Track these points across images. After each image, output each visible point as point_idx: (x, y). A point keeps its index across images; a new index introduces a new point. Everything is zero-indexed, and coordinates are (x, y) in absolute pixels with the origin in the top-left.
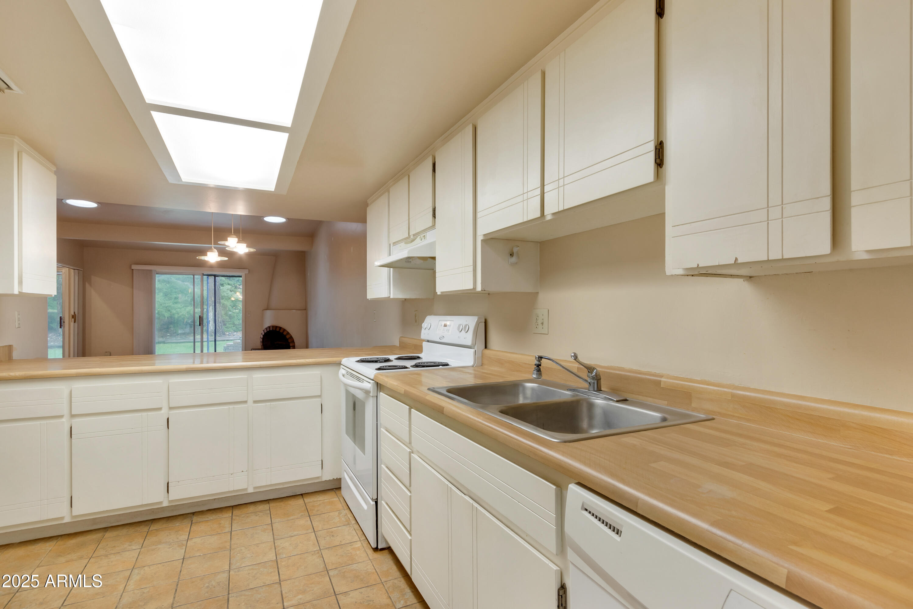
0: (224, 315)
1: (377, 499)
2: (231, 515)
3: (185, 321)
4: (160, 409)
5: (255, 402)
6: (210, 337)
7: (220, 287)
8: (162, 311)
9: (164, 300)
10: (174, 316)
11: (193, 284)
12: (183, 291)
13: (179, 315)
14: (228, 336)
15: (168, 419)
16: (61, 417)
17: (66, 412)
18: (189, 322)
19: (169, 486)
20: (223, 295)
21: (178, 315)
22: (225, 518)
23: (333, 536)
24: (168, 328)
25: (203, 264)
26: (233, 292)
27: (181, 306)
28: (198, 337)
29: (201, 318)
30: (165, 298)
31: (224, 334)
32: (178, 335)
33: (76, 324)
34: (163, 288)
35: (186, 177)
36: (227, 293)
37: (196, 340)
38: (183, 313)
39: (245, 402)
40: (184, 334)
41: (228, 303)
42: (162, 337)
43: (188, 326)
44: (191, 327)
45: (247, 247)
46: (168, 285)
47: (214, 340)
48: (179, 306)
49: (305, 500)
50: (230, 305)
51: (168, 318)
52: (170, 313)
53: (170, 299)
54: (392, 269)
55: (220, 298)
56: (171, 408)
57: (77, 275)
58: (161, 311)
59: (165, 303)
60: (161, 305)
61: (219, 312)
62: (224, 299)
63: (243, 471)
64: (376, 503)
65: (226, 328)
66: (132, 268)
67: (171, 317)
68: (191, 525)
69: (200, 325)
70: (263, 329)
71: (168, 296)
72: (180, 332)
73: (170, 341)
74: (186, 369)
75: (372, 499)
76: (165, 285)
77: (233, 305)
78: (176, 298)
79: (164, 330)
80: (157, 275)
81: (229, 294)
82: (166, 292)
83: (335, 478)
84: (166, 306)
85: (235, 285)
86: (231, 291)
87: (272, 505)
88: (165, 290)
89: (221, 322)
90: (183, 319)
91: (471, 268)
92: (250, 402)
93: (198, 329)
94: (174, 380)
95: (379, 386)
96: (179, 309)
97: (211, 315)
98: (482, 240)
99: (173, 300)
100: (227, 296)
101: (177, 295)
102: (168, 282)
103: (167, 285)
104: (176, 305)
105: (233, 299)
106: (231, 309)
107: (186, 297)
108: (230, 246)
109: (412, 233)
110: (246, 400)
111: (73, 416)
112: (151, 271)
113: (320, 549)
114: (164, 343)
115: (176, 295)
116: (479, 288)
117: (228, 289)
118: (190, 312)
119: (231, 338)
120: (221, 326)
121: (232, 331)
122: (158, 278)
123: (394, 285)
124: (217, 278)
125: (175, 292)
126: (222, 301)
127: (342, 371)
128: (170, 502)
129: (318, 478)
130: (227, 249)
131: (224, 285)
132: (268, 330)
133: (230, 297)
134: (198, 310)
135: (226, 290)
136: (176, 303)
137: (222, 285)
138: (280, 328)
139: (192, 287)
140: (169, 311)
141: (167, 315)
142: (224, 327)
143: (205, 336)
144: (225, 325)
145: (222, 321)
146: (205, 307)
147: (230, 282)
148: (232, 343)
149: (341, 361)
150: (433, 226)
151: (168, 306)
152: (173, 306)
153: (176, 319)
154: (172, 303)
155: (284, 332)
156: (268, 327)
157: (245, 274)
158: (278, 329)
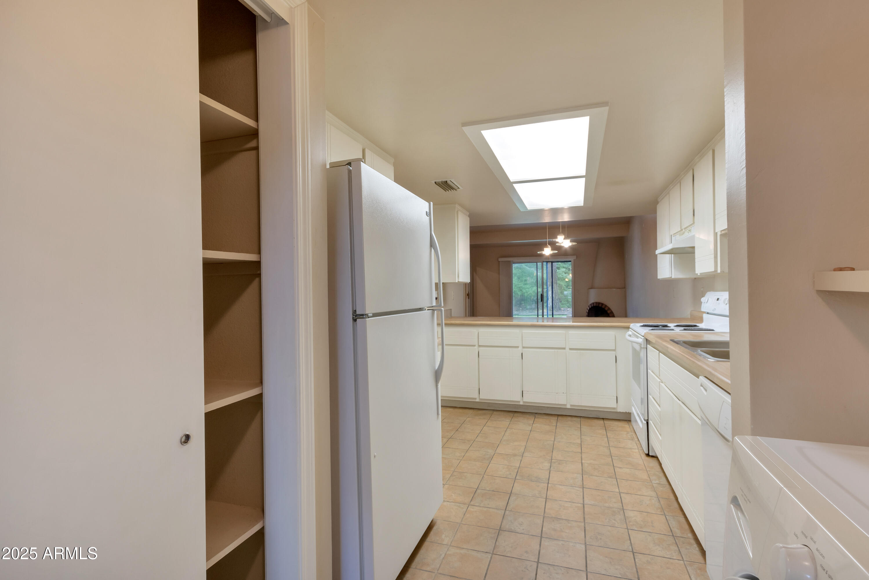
0: (560, 294)
1: (648, 420)
2: (557, 418)
3: (532, 299)
4: (518, 347)
5: (571, 349)
6: (549, 312)
7: (556, 270)
10: (524, 294)
11: (536, 269)
12: (530, 275)
13: (528, 294)
14: (563, 311)
15: (522, 353)
16: (475, 346)
17: (476, 344)
18: (535, 299)
19: (523, 393)
20: (559, 277)
22: (554, 420)
23: (619, 442)
24: (521, 304)
25: (541, 255)
26: (567, 274)
27: (529, 286)
28: (540, 311)
29: (542, 296)
30: (519, 281)
31: (560, 309)
32: (527, 309)
33: (469, 300)
35: (529, 207)
36: (563, 275)
37: (539, 314)
38: (530, 292)
39: (564, 348)
40: (531, 308)
41: (563, 284)
42: (517, 311)
43: (534, 302)
44: (536, 303)
45: (570, 242)
46: (520, 270)
47: (552, 314)
48: (528, 286)
49: (605, 421)
50: (565, 285)
51: (520, 296)
52: (521, 292)
53: (522, 281)
54: (673, 255)
55: (557, 280)
56: (523, 347)
58: (516, 291)
59: (518, 285)
61: (556, 291)
62: (560, 280)
63: (563, 393)
64: (647, 423)
65: (562, 304)
67: (522, 295)
68: (534, 419)
69: (541, 301)
70: (588, 305)
71: (521, 279)
72: (528, 307)
73: (521, 314)
74: (531, 325)
75: (645, 420)
76: (518, 270)
77: (567, 285)
78: (525, 280)
79: (518, 306)
80: (513, 264)
81: (564, 276)
82: (519, 276)
83: (627, 412)
84: (519, 287)
85: (569, 268)
86: (565, 273)
87: (582, 419)
88: (518, 274)
89: (557, 300)
90: (531, 297)
91: (713, 256)
92: (567, 349)
93: (540, 304)
94: (526, 331)
95: (647, 341)
96: (528, 289)
97: (550, 293)
98: (720, 235)
99: (523, 282)
100: (563, 278)
101: (526, 278)
102: (520, 268)
104: (525, 286)
105: (567, 280)
106: (565, 289)
107: (533, 280)
108: (559, 242)
109: (683, 227)
110: (565, 347)
111: (479, 346)
112: (509, 261)
113: (609, 446)
116: (719, 271)
117: (562, 272)
118: (535, 291)
119: (566, 313)
120: (558, 302)
121: (567, 307)
122: (515, 266)
123: (675, 268)
124: (553, 263)
125: (525, 276)
126: (558, 282)
127: (630, 333)
128: (524, 402)
129: (614, 408)
130: (557, 244)
131: (560, 268)
132: (592, 306)
133: (564, 278)
134: (540, 290)
135: (561, 273)
136: (526, 284)
137: (558, 268)
138: (602, 304)
139: (536, 271)
142: (560, 303)
143: (545, 311)
144: (561, 302)
145: (559, 299)
146: (545, 287)
147: (565, 266)
148: (566, 317)
149: (630, 326)
150: (694, 223)
151: (521, 287)
152: (523, 286)
153: (526, 297)
154: (523, 284)
155: (605, 308)
156: (592, 303)
157: (574, 260)
158: (600, 305)
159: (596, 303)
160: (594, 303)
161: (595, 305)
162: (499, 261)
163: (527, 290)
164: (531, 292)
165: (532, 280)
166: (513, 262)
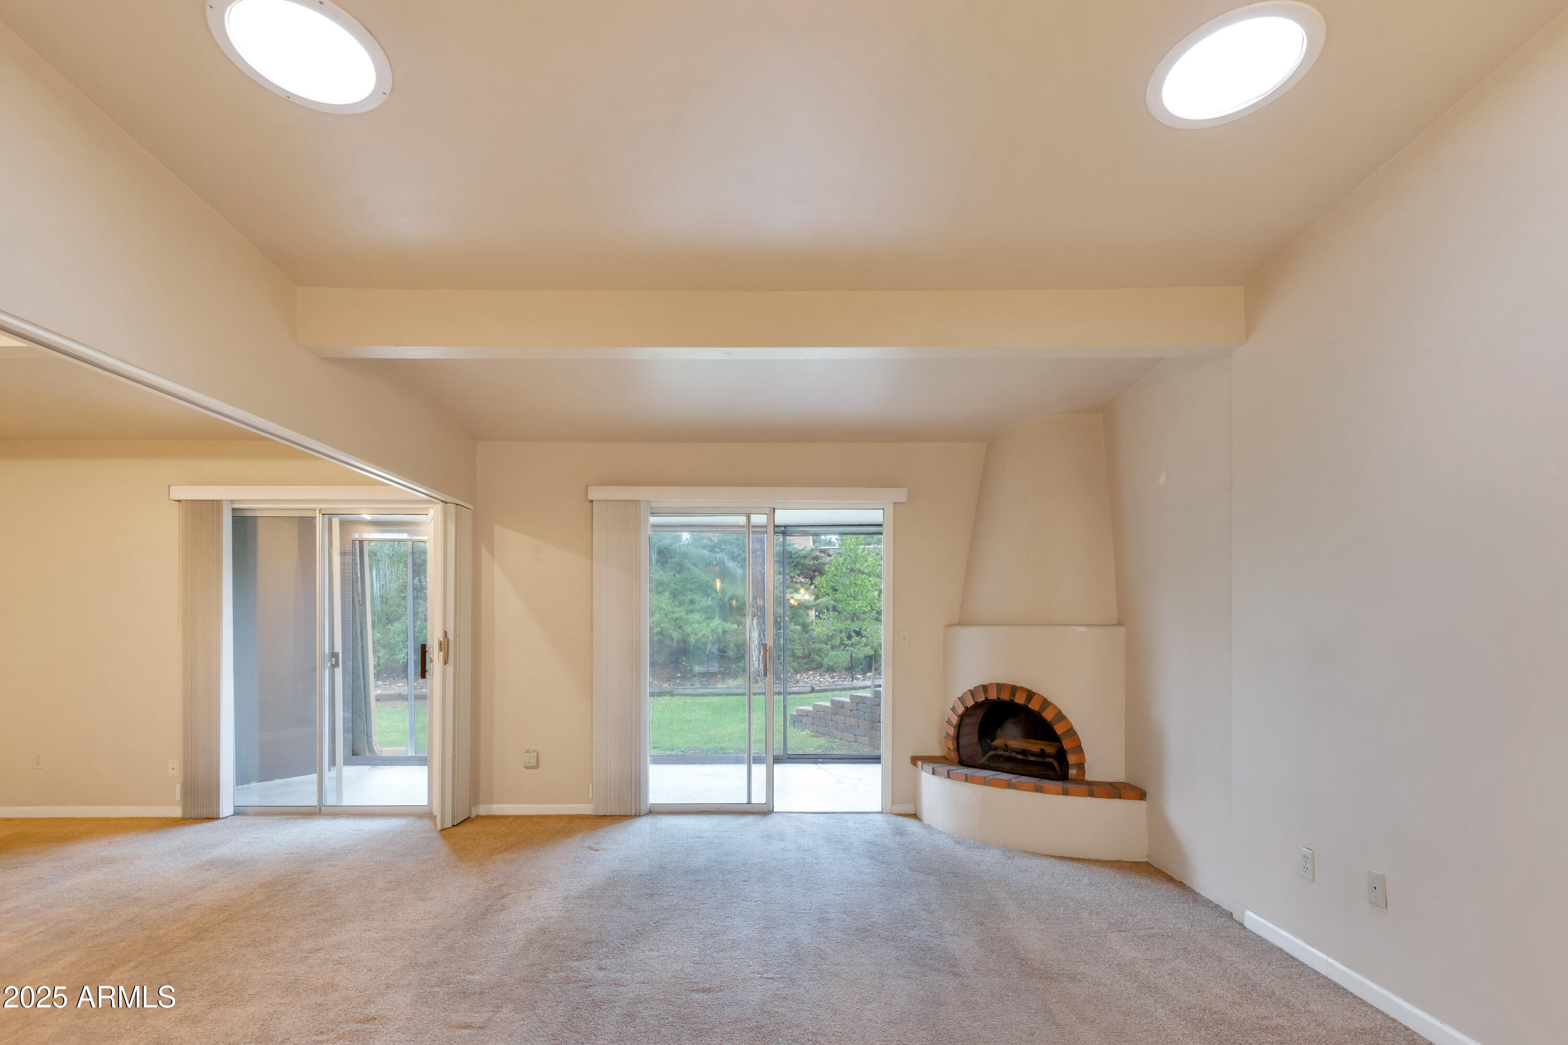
9: (672, 607)
10: (689, 639)
13: (698, 637)
21: (695, 637)
27: (701, 617)
30: (673, 602)
33: (450, 668)
34: (670, 582)
38: (704, 632)
40: (703, 675)
42: (669, 681)
48: (697, 616)
51: (677, 642)
52: (681, 631)
57: (454, 517)
58: (666, 628)
60: (666, 615)
66: (590, 497)
67: (684, 641)
72: (697, 669)
78: (692, 602)
79: (672, 666)
82: (675, 589)
84: (675, 617)
88: (673, 586)
90: (705, 644)
96: (698, 625)
101: (694, 595)
103: (677, 576)
104: (690, 616)
114: (671, 694)
115: (692, 596)
118: (717, 631)
125: (691, 590)
136: (692, 611)
140: (680, 627)
141: (676, 635)
151: (681, 619)
152: (686, 617)
153: (691, 645)
154: (685, 612)
155: (1045, 709)
156: (979, 686)
157: (892, 506)
158: (1020, 699)
159: (1000, 687)
160: (991, 684)
161: (993, 696)
162: (591, 501)
163: (696, 626)
164: (706, 631)
165: (708, 600)
166: (652, 506)
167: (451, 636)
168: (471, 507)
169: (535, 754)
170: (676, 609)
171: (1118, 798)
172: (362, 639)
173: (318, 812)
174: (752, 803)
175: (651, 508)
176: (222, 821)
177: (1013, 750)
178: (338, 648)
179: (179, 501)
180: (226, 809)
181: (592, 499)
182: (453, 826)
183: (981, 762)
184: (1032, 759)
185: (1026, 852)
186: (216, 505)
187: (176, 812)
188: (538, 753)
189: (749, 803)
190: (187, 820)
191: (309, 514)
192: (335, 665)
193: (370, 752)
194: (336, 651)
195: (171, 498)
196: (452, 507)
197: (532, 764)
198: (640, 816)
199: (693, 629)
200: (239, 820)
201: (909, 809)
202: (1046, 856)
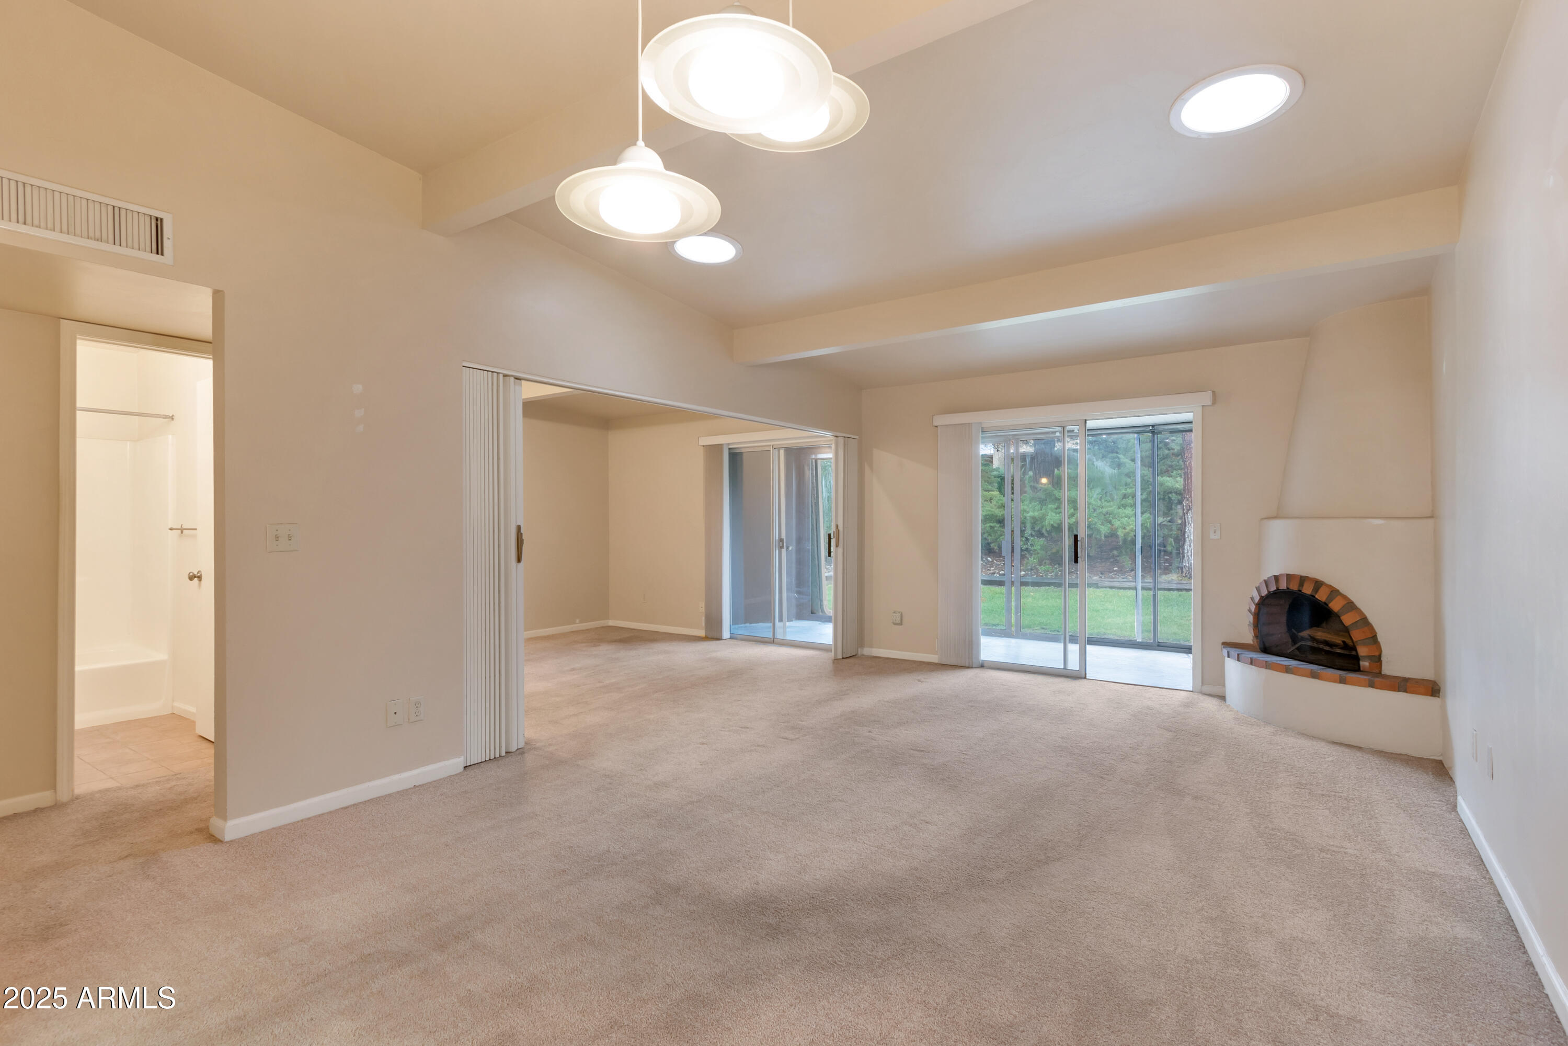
8: (1096, 523)
33: (840, 550)
38: (1132, 527)
42: (1102, 574)
57: (843, 446)
66: (935, 424)
70: (1258, 586)
138: (1319, 585)
141: (1104, 529)
153: (1119, 538)
155: (1331, 601)
156: (1271, 577)
157: (1201, 408)
158: (1307, 590)
159: (1290, 577)
160: (1281, 575)
161: (1284, 585)
162: (937, 427)
163: (1126, 520)
166: (983, 426)
167: (841, 528)
168: (857, 437)
169: (899, 614)
170: (1105, 504)
171: (1404, 692)
172: (817, 530)
173: (772, 641)
174: (1069, 668)
175: (982, 428)
176: (723, 641)
177: (1318, 641)
178: (784, 536)
179: (703, 446)
180: (726, 634)
181: (936, 425)
182: (843, 658)
183: (1289, 651)
184: (1339, 651)
185: (1303, 734)
186: (719, 447)
187: (702, 633)
188: (902, 613)
189: (1065, 669)
190: (707, 638)
191: (767, 449)
192: (781, 547)
193: (822, 612)
194: (782, 537)
195: (700, 444)
196: (841, 440)
197: (897, 622)
198: (972, 668)
199: (1121, 523)
200: (732, 641)
201: (1215, 689)
202: (1341, 744)
